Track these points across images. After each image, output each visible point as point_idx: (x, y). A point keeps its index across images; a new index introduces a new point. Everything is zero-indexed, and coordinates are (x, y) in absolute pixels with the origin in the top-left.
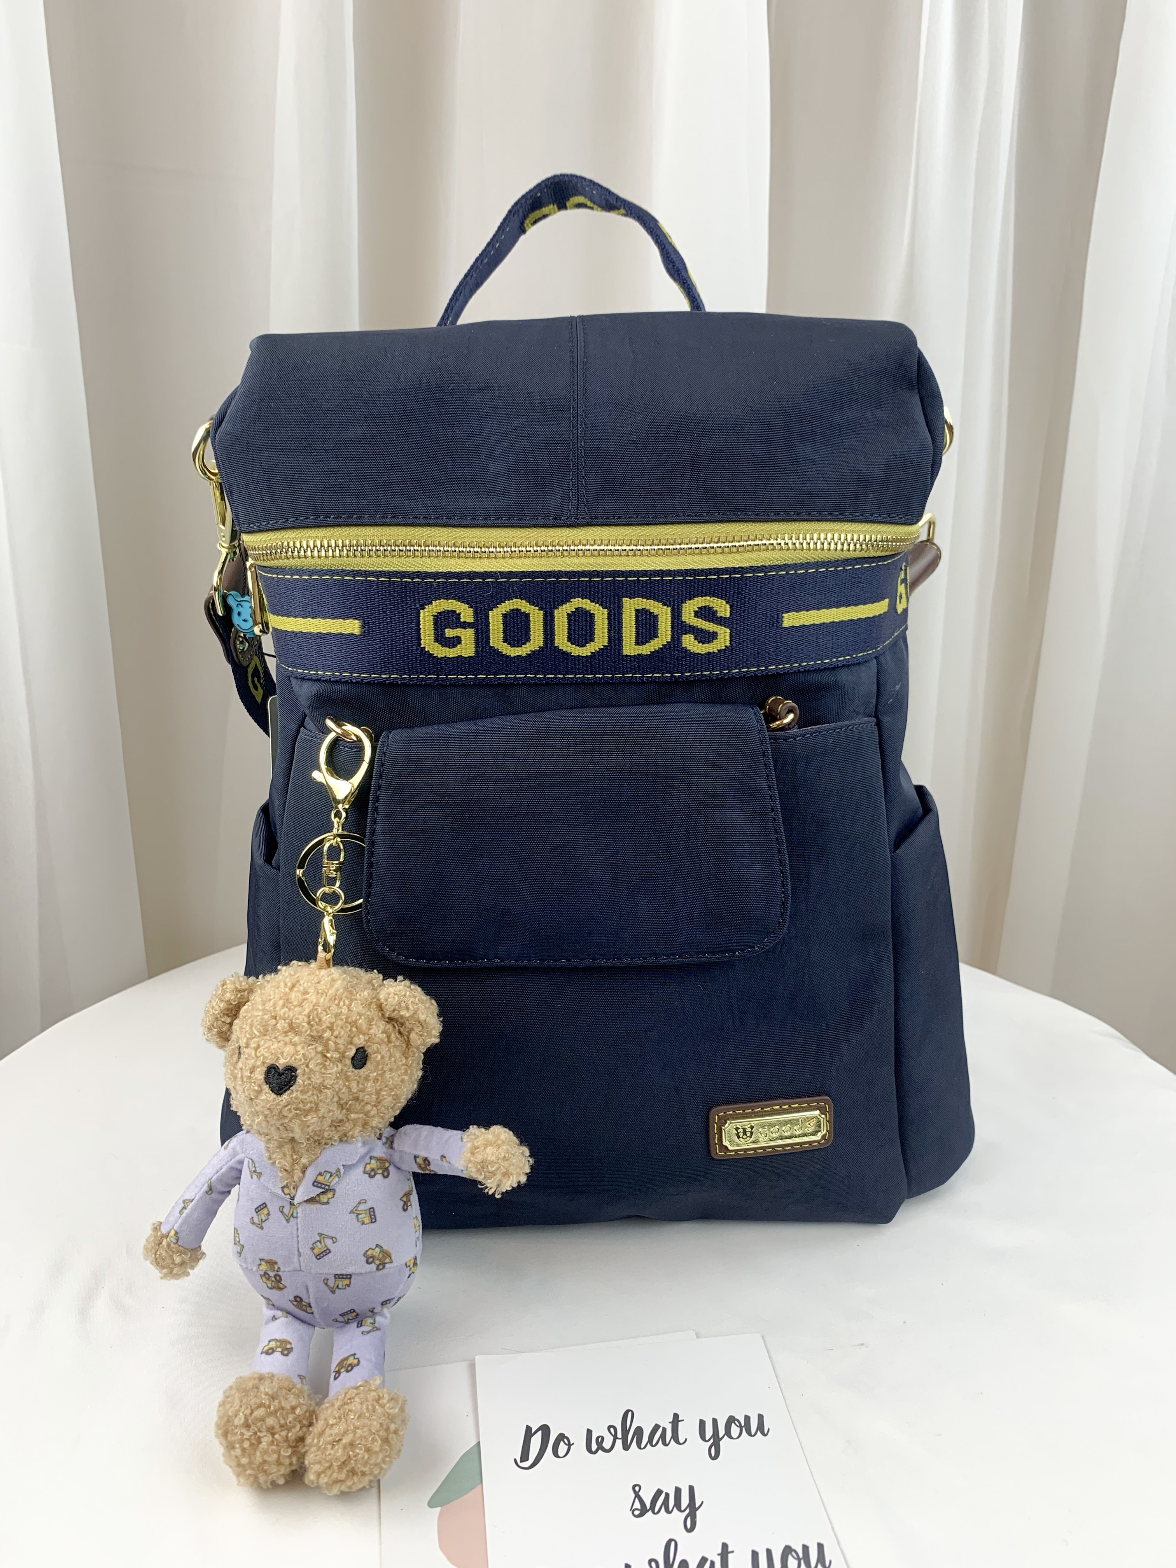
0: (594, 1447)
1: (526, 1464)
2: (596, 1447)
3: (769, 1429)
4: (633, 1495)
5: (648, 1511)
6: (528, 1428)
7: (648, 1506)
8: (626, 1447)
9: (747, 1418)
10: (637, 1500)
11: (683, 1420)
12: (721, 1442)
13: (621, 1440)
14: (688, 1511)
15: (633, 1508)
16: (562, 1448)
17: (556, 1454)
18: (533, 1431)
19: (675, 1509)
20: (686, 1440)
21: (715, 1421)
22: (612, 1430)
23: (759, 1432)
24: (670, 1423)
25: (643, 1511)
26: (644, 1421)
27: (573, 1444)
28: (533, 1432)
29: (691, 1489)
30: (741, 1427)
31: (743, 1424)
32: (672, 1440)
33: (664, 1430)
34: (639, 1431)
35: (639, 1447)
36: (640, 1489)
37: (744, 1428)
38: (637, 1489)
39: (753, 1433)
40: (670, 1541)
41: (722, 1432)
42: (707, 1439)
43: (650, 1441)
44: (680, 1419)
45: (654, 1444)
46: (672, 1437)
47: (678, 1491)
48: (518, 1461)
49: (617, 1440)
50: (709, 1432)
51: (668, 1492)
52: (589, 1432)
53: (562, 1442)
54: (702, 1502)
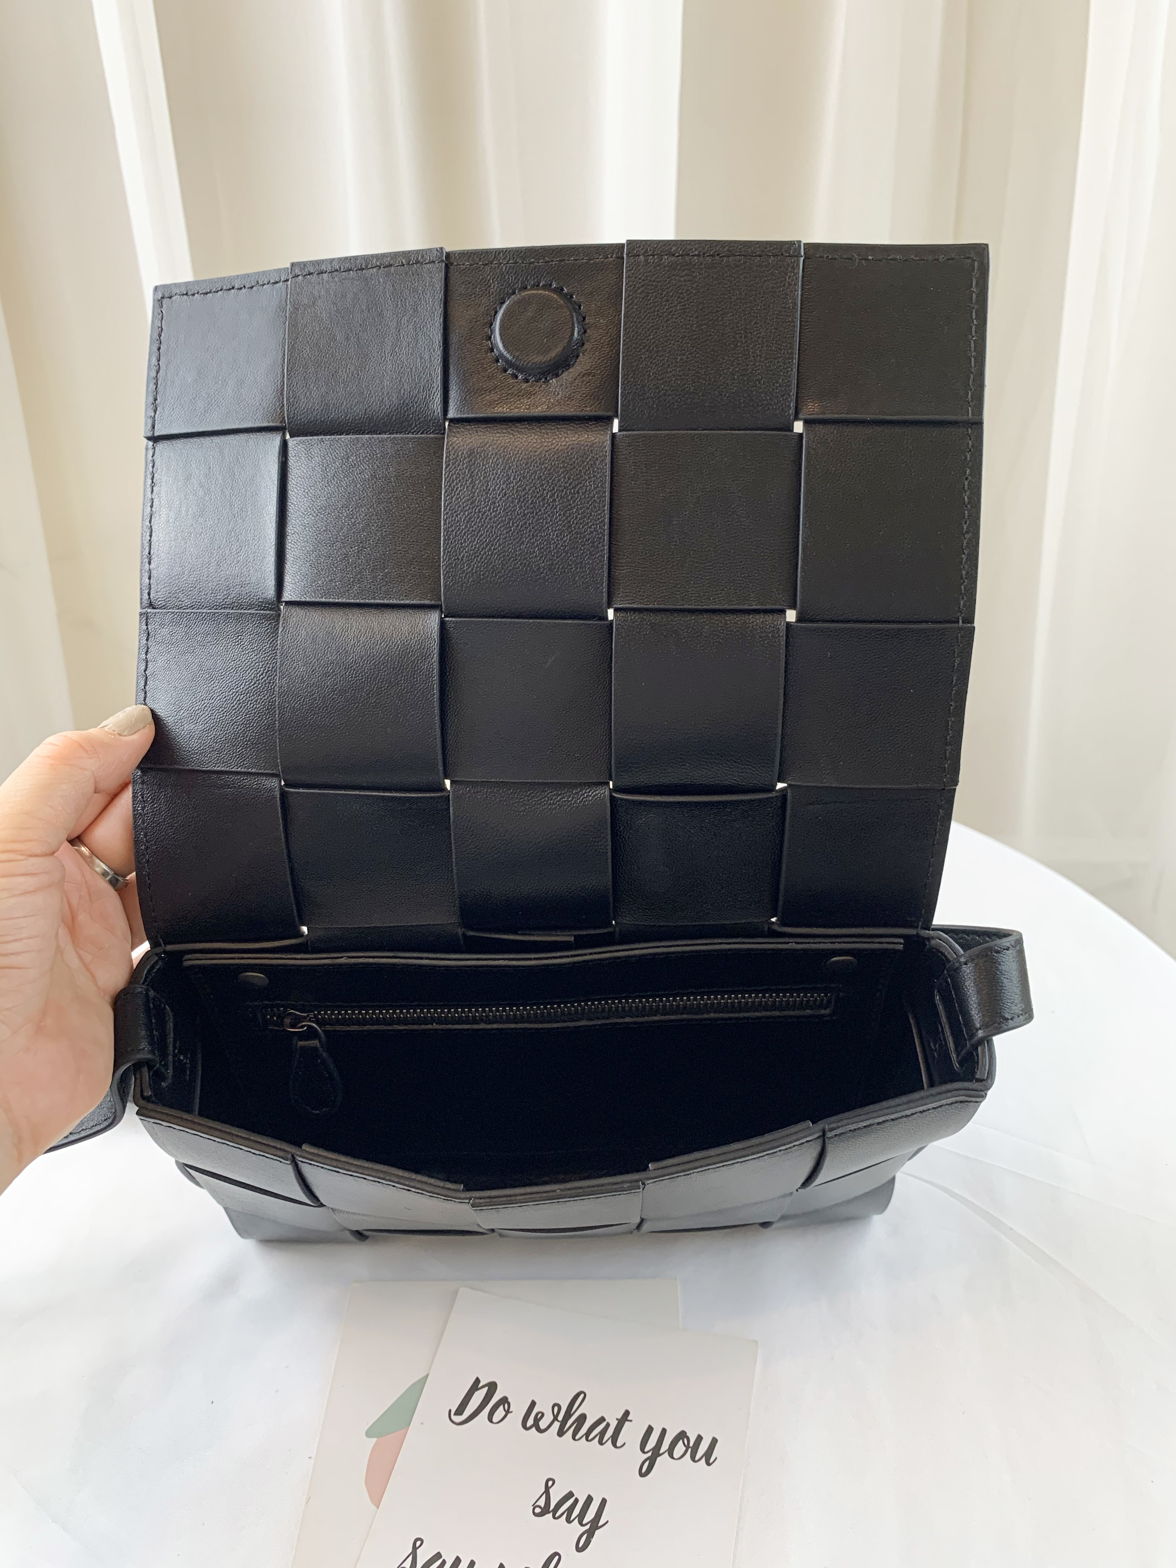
0: (530, 1422)
1: (458, 1419)
2: (533, 1423)
3: (716, 1459)
4: (543, 1490)
5: (549, 1513)
6: (477, 1381)
7: (552, 1507)
8: (561, 1433)
9: (699, 1439)
10: (544, 1495)
11: (631, 1421)
12: (658, 1459)
13: (559, 1423)
14: (588, 1527)
16: (500, 1412)
17: (490, 1419)
18: (481, 1385)
19: (577, 1519)
20: (624, 1444)
21: (664, 1431)
22: (556, 1409)
23: (704, 1458)
24: (617, 1419)
25: (545, 1511)
26: (591, 1410)
27: (512, 1412)
29: (604, 1502)
30: (687, 1447)
31: (691, 1445)
32: (610, 1440)
33: (608, 1425)
34: (583, 1418)
35: (574, 1439)
36: (553, 1484)
37: (690, 1450)
38: (550, 1483)
39: (697, 1458)
40: (556, 1554)
41: (665, 1446)
42: (646, 1450)
43: (587, 1434)
44: (629, 1418)
45: (590, 1438)
46: (612, 1436)
47: (589, 1499)
48: (453, 1413)
49: (556, 1422)
50: (651, 1443)
51: (579, 1499)
52: (533, 1404)
53: (502, 1407)
54: (607, 1522)
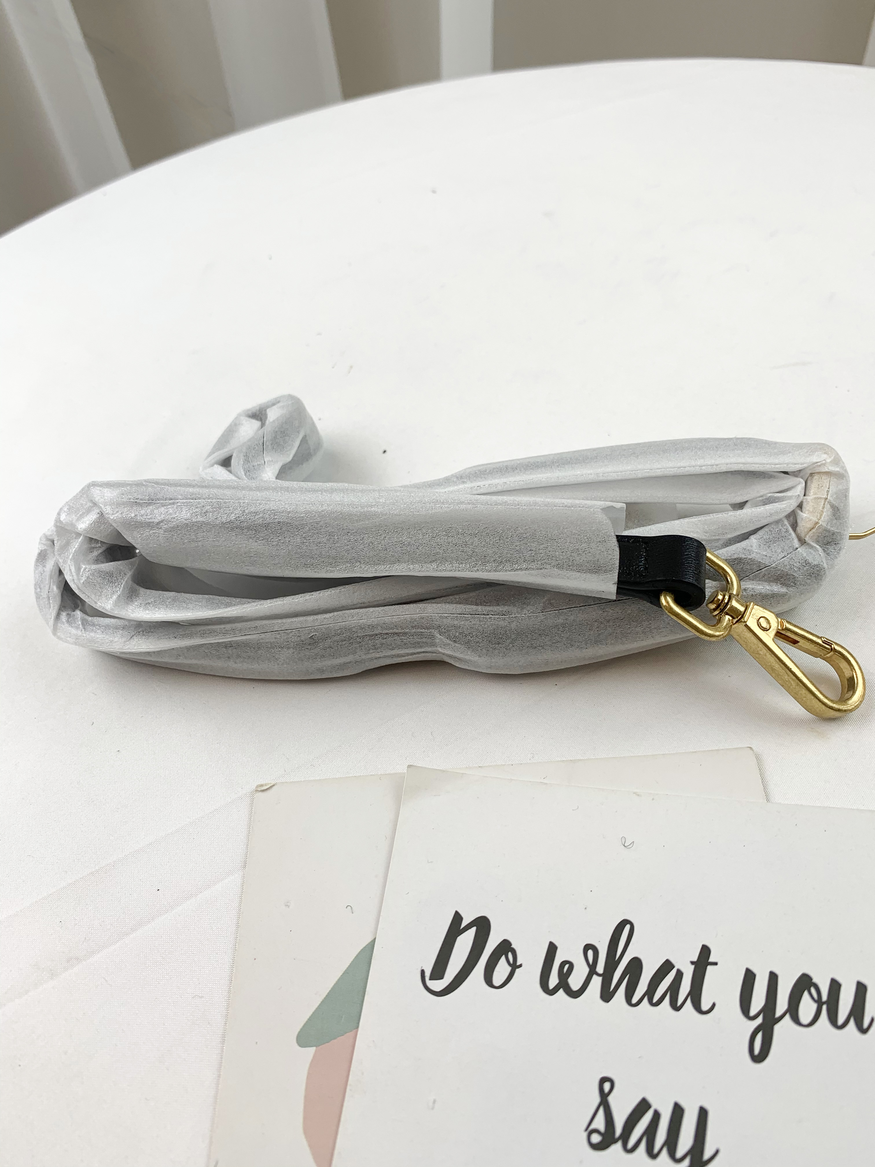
0: (553, 981)
1: (438, 985)
2: (557, 981)
4: (597, 1100)
5: (615, 1141)
6: (457, 917)
7: (618, 1131)
8: (607, 995)
9: (835, 986)
11: (716, 964)
12: (777, 1028)
13: (600, 978)
15: (593, 1126)
16: (502, 969)
17: (489, 979)
18: (464, 924)
19: (665, 1149)
20: (714, 1005)
21: (773, 978)
22: (590, 953)
23: (851, 1020)
24: (692, 963)
25: (608, 1139)
26: (648, 950)
27: (520, 966)
28: (463, 926)
29: (703, 1114)
30: (819, 1002)
31: (825, 998)
32: (689, 1001)
33: (680, 975)
34: (636, 965)
36: (612, 1087)
37: (824, 1007)
38: (607, 1086)
39: (841, 1020)
41: (782, 1005)
42: (753, 1012)
43: (650, 994)
44: (711, 959)
45: (655, 1000)
46: (691, 994)
47: (678, 1112)
48: (428, 974)
49: (595, 977)
50: (758, 1002)
51: (661, 1110)
52: (552, 949)
53: (504, 958)
54: (717, 1152)
